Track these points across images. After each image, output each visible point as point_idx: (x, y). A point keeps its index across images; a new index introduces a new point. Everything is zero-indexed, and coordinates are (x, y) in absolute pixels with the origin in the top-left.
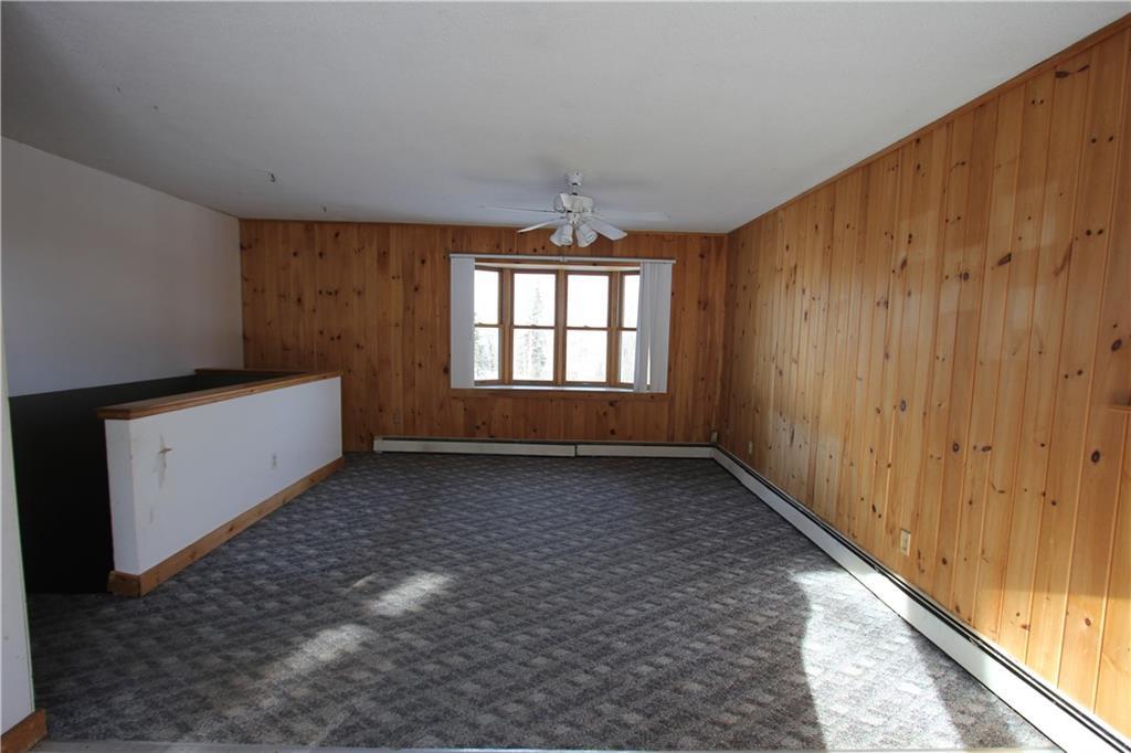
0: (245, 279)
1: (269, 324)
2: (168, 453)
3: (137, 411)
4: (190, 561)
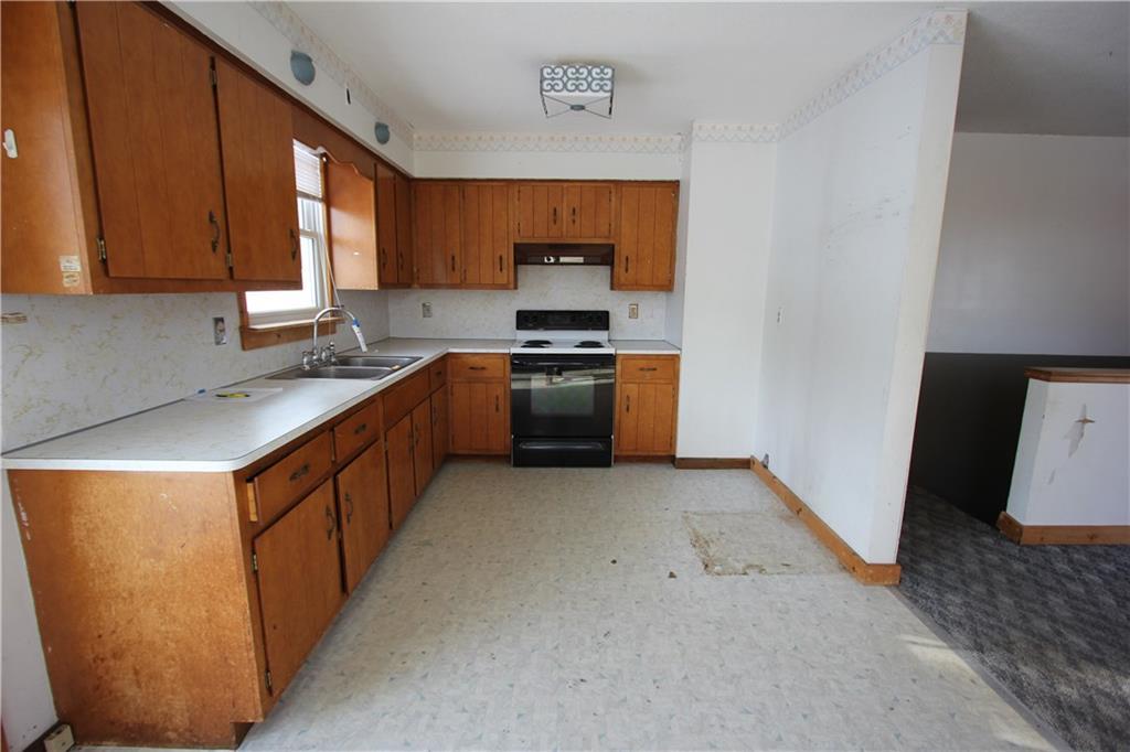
2: (1088, 425)
3: (1060, 374)
4: (1087, 542)
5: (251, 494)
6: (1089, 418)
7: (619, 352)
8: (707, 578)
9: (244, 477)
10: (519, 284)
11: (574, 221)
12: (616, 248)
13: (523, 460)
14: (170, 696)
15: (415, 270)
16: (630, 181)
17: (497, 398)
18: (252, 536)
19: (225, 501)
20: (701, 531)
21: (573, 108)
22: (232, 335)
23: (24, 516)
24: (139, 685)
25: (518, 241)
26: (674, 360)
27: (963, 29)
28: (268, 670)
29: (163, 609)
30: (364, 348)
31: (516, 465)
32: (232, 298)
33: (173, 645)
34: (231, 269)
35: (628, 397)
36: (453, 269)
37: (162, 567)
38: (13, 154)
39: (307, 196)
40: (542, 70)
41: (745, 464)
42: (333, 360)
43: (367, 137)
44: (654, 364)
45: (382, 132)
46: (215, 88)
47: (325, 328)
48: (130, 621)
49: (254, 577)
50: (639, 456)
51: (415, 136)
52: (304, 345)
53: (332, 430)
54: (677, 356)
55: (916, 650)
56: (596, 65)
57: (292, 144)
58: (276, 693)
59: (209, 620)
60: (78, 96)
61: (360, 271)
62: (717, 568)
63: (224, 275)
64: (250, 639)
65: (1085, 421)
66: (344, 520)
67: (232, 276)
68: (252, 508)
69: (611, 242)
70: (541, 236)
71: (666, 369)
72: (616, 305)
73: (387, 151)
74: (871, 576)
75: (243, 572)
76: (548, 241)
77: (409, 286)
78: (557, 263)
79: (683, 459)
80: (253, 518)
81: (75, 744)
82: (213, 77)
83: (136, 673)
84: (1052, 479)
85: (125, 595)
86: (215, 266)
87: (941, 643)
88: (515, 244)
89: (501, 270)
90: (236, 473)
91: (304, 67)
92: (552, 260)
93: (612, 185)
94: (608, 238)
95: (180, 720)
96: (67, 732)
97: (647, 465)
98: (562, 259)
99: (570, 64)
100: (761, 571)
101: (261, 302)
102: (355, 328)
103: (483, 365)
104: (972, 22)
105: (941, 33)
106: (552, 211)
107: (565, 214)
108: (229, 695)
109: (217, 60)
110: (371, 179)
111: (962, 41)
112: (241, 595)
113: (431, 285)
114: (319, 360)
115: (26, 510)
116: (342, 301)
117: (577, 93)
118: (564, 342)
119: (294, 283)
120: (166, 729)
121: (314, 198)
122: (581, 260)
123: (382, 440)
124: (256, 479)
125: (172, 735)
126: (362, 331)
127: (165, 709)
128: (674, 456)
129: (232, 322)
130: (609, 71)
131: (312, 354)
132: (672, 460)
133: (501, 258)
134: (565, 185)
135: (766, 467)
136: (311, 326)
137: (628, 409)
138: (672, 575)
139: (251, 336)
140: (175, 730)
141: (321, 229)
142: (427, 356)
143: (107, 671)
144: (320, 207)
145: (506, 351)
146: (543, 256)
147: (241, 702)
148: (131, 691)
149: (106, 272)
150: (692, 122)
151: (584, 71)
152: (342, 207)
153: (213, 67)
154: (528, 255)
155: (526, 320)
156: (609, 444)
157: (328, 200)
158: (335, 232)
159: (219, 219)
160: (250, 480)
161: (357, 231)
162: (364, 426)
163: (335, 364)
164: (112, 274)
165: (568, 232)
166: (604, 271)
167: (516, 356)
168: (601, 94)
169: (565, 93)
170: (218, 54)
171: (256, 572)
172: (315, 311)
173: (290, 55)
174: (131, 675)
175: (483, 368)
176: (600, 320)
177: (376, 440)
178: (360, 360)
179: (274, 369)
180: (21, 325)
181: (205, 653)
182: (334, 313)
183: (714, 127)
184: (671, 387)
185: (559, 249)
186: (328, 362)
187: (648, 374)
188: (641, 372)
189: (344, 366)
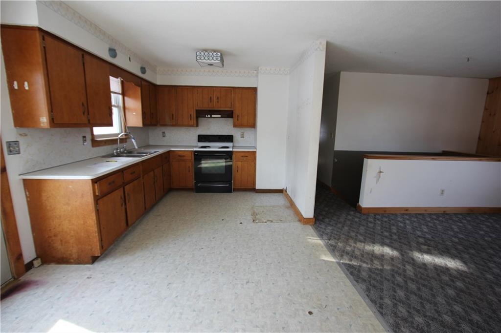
0: (486, 109)
1: (494, 132)
2: (382, 173)
3: (371, 156)
4: (383, 212)
5: (96, 187)
6: (382, 171)
7: (234, 150)
8: (253, 224)
9: (95, 181)
10: (199, 124)
11: (218, 102)
12: (234, 112)
13: (199, 190)
14: (71, 248)
15: (158, 119)
16: (238, 87)
17: (189, 167)
18: (97, 199)
19: (89, 189)
20: (256, 211)
21: (209, 65)
22: (89, 142)
23: (27, 193)
24: (62, 245)
25: (197, 109)
26: (254, 154)
27: (325, 46)
28: (102, 240)
29: (70, 221)
30: (136, 148)
31: (197, 192)
32: (88, 129)
33: (72, 232)
34: (89, 120)
35: (238, 167)
36: (173, 119)
37: (69, 209)
38: (27, 88)
39: (115, 93)
40: (196, 53)
41: (280, 191)
42: (125, 152)
43: (138, 72)
44: (247, 155)
45: (143, 70)
46: (84, 63)
47: (122, 140)
48: (59, 225)
49: (98, 212)
50: (243, 189)
51: (158, 69)
52: (115, 146)
53: (123, 172)
54: (255, 152)
55: (309, 240)
56: (215, 52)
57: (109, 78)
58: (104, 248)
59: (84, 224)
60: (46, 73)
61: (135, 119)
62: (257, 221)
63: (87, 122)
64: (96, 229)
65: (381, 172)
66: (127, 201)
67: (89, 123)
68: (97, 191)
69: (232, 109)
70: (206, 107)
71: (251, 157)
72: (236, 133)
73: (146, 77)
74: (305, 222)
75: (94, 209)
76: (208, 109)
77: (155, 125)
78: (211, 117)
79: (258, 189)
80: (97, 194)
81: (42, 264)
82: (83, 60)
83: (61, 241)
84: (371, 192)
85: (58, 217)
86: (84, 119)
87: (319, 239)
88: (196, 110)
89: (191, 119)
90: (92, 180)
91: (113, 52)
92: (209, 116)
93: (232, 89)
94: (231, 108)
95: (75, 256)
96: (39, 260)
97: (245, 192)
98: (213, 116)
99: (206, 51)
100: (272, 221)
101: (98, 131)
102: (133, 140)
103: (184, 155)
104: (328, 45)
105: (319, 47)
106: (209, 98)
107: (215, 99)
108: (90, 247)
109: (85, 56)
110: (139, 86)
111: (325, 50)
112: (93, 216)
113: (165, 125)
114: (120, 152)
115: (29, 192)
116: (129, 131)
117: (209, 61)
118: (215, 147)
119: (110, 124)
120: (70, 259)
121: (118, 93)
122: (220, 116)
123: (142, 178)
124: (98, 183)
125: (72, 261)
126: (136, 141)
127: (70, 252)
128: (255, 189)
129: (89, 137)
130: (219, 54)
131: (117, 149)
132: (253, 190)
133: (191, 115)
134: (215, 88)
135: (286, 191)
136: (117, 140)
137: (238, 171)
138: (241, 223)
139: (96, 142)
140: (73, 259)
141: (121, 104)
142: (161, 151)
143: (52, 241)
144: (120, 97)
145: (192, 150)
146: (206, 115)
147: (93, 250)
148: (60, 247)
149: (53, 122)
150: (258, 67)
151: (211, 54)
152: (129, 96)
153: (83, 57)
154: (201, 114)
155: (202, 138)
156: (231, 184)
157: (124, 94)
158: (126, 105)
159: (85, 105)
160: (96, 183)
161: (135, 105)
162: (134, 172)
163: (126, 153)
164: (55, 122)
165: (216, 106)
166: (231, 120)
167: (196, 151)
168: (217, 61)
169: (204, 61)
170: (84, 53)
171: (98, 210)
172: (119, 134)
173: (108, 49)
174: (60, 241)
175: (184, 156)
176: (229, 138)
177: (139, 178)
178: (136, 152)
179: (104, 154)
180: (26, 137)
181: (82, 234)
182: (126, 135)
183: (266, 69)
184: (253, 163)
185: (212, 112)
186: (123, 152)
187: (245, 158)
188: (242, 158)
189: (129, 153)
